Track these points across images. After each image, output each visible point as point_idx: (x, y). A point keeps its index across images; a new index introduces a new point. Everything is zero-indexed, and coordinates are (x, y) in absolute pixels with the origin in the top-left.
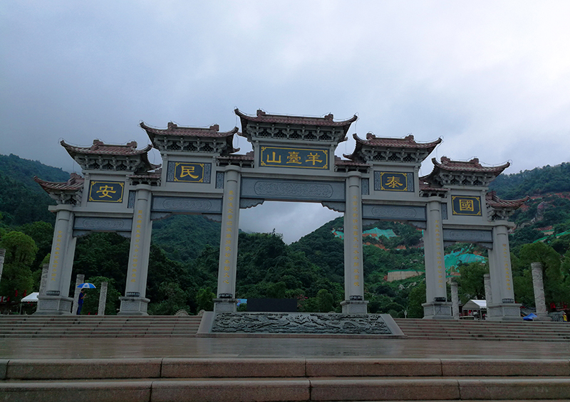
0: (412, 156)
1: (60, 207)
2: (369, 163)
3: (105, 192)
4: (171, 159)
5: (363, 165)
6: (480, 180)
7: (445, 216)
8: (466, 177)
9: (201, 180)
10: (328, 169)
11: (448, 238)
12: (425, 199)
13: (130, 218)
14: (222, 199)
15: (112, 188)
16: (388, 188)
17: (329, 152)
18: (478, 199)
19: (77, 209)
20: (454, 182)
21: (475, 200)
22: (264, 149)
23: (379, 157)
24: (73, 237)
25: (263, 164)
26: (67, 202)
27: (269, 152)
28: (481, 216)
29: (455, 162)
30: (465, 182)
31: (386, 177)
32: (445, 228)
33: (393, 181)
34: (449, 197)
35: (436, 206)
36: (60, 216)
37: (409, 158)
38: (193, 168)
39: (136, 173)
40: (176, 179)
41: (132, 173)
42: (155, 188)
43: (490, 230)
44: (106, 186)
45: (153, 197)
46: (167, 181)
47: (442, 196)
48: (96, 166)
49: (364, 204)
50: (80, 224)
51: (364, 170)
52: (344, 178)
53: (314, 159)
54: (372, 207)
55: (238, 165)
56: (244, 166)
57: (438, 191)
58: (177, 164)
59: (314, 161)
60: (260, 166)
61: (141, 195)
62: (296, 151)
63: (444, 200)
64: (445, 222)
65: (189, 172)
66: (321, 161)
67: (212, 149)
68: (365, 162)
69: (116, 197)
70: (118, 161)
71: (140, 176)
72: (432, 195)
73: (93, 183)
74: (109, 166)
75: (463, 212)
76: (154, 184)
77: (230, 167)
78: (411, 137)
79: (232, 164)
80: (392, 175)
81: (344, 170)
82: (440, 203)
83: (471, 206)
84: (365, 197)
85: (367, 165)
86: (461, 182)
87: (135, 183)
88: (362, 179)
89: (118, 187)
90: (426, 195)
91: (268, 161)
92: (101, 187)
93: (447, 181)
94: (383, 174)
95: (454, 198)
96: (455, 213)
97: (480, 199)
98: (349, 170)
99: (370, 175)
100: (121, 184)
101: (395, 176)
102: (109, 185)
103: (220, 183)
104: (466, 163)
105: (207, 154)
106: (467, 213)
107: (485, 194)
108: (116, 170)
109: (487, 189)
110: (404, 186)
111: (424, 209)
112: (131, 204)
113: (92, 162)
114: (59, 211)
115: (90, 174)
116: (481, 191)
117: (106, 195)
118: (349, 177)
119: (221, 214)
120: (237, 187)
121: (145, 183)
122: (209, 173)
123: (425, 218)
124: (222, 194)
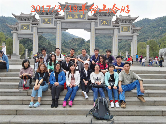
0: (110, 15)
1: (14, 32)
2: (98, 17)
4: (42, 17)
5: (96, 18)
6: (130, 21)
7: (119, 32)
9: (50, 23)
10: (86, 19)
11: (119, 38)
12: (113, 28)
13: (32, 34)
14: (56, 29)
16: (103, 25)
17: (86, 14)
18: (129, 27)
19: (18, 32)
20: (122, 22)
21: (128, 28)
22: (67, 14)
23: (100, 15)
24: (18, 39)
25: (67, 18)
26: (15, 30)
27: (69, 15)
28: (130, 32)
29: (123, 16)
30: (126, 22)
32: (119, 36)
33: (104, 23)
34: (121, 27)
35: (116, 30)
36: (14, 34)
39: (33, 22)
40: (44, 23)
41: (31, 22)
42: (38, 26)
43: (132, 36)
44: (25, 26)
45: (38, 28)
46: (41, 24)
48: (22, 20)
49: (96, 29)
50: (20, 36)
52: (90, 22)
53: (82, 16)
54: (98, 30)
55: (60, 19)
56: (62, 19)
57: (117, 25)
58: (44, 19)
59: (82, 17)
60: (66, 19)
61: (34, 28)
62: (76, 14)
63: (119, 28)
64: (119, 34)
65: (47, 21)
66: (84, 17)
67: (52, 14)
69: (28, 29)
70: (27, 18)
71: (33, 23)
72: (116, 26)
73: (22, 25)
74: (25, 20)
75: (124, 31)
76: (38, 25)
77: (58, 19)
79: (59, 18)
80: (104, 21)
81: (90, 19)
84: (96, 27)
85: (97, 18)
86: (124, 22)
87: (33, 24)
88: (95, 22)
89: (28, 26)
90: (113, 26)
91: (69, 17)
92: (24, 26)
93: (120, 22)
94: (101, 20)
95: (122, 27)
96: (122, 31)
98: (92, 19)
99: (98, 21)
100: (29, 25)
101: (105, 21)
102: (26, 25)
103: (55, 24)
104: (127, 16)
105: (52, 16)
106: (125, 31)
107: (131, 26)
108: (27, 21)
109: (132, 24)
110: (108, 24)
111: (113, 30)
112: (32, 30)
113: (21, 19)
114: (14, 33)
115: (21, 22)
116: (130, 25)
117: (25, 28)
118: (92, 22)
119: (56, 33)
120: (60, 25)
121: (35, 24)
122: (52, 21)
123: (113, 33)
124: (56, 27)
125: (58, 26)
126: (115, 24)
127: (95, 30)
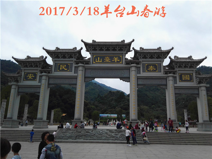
0: (160, 56)
1: (12, 83)
2: (141, 60)
3: (30, 76)
4: (56, 62)
5: (137, 61)
6: (192, 65)
7: (175, 82)
8: (186, 64)
9: (68, 71)
10: (122, 64)
11: (177, 92)
12: (166, 75)
13: (39, 87)
14: (77, 78)
15: (33, 75)
16: (149, 71)
17: (122, 57)
19: (19, 84)
20: (180, 67)
21: (190, 75)
22: (94, 56)
23: (145, 57)
25: (94, 62)
26: (15, 81)
27: (97, 57)
28: (193, 82)
29: (180, 58)
30: (185, 67)
31: (148, 66)
32: (176, 88)
33: (151, 68)
34: (178, 74)
35: (171, 78)
36: (13, 87)
37: (158, 57)
38: (65, 65)
39: (42, 69)
40: (58, 70)
41: (40, 68)
42: (49, 75)
43: (198, 88)
45: (49, 78)
46: (54, 71)
47: (174, 73)
48: (27, 66)
50: (20, 90)
51: (138, 63)
52: (129, 67)
54: (142, 80)
55: (83, 63)
57: (172, 71)
61: (44, 78)
62: (108, 56)
63: (175, 75)
64: (175, 85)
66: (119, 60)
67: (72, 57)
68: (139, 60)
69: (34, 79)
70: (35, 64)
72: (169, 73)
73: (26, 73)
74: (32, 66)
75: (184, 80)
76: (49, 73)
77: (80, 64)
78: (160, 48)
80: (151, 65)
81: (129, 64)
82: (173, 76)
83: (188, 78)
84: (138, 75)
85: (139, 61)
86: (183, 67)
87: (42, 73)
88: (137, 67)
89: (35, 75)
90: (166, 73)
91: (96, 61)
92: (28, 75)
93: (176, 67)
94: (146, 65)
95: (180, 74)
96: (180, 81)
97: (193, 74)
98: (131, 64)
99: (141, 66)
100: (36, 73)
101: (152, 65)
102: (32, 74)
103: (76, 72)
104: (186, 58)
105: (71, 59)
106: (186, 81)
107: (195, 72)
108: (34, 67)
109: (196, 69)
110: (156, 70)
111: (165, 80)
112: (40, 81)
113: (25, 65)
114: (12, 85)
115: (24, 70)
116: (193, 70)
117: (30, 78)
118: (131, 67)
119: (76, 84)
120: (83, 73)
121: (45, 72)
122: (72, 67)
123: (166, 83)
124: (77, 76)
125: (80, 74)
126: (169, 70)
127: (137, 79)
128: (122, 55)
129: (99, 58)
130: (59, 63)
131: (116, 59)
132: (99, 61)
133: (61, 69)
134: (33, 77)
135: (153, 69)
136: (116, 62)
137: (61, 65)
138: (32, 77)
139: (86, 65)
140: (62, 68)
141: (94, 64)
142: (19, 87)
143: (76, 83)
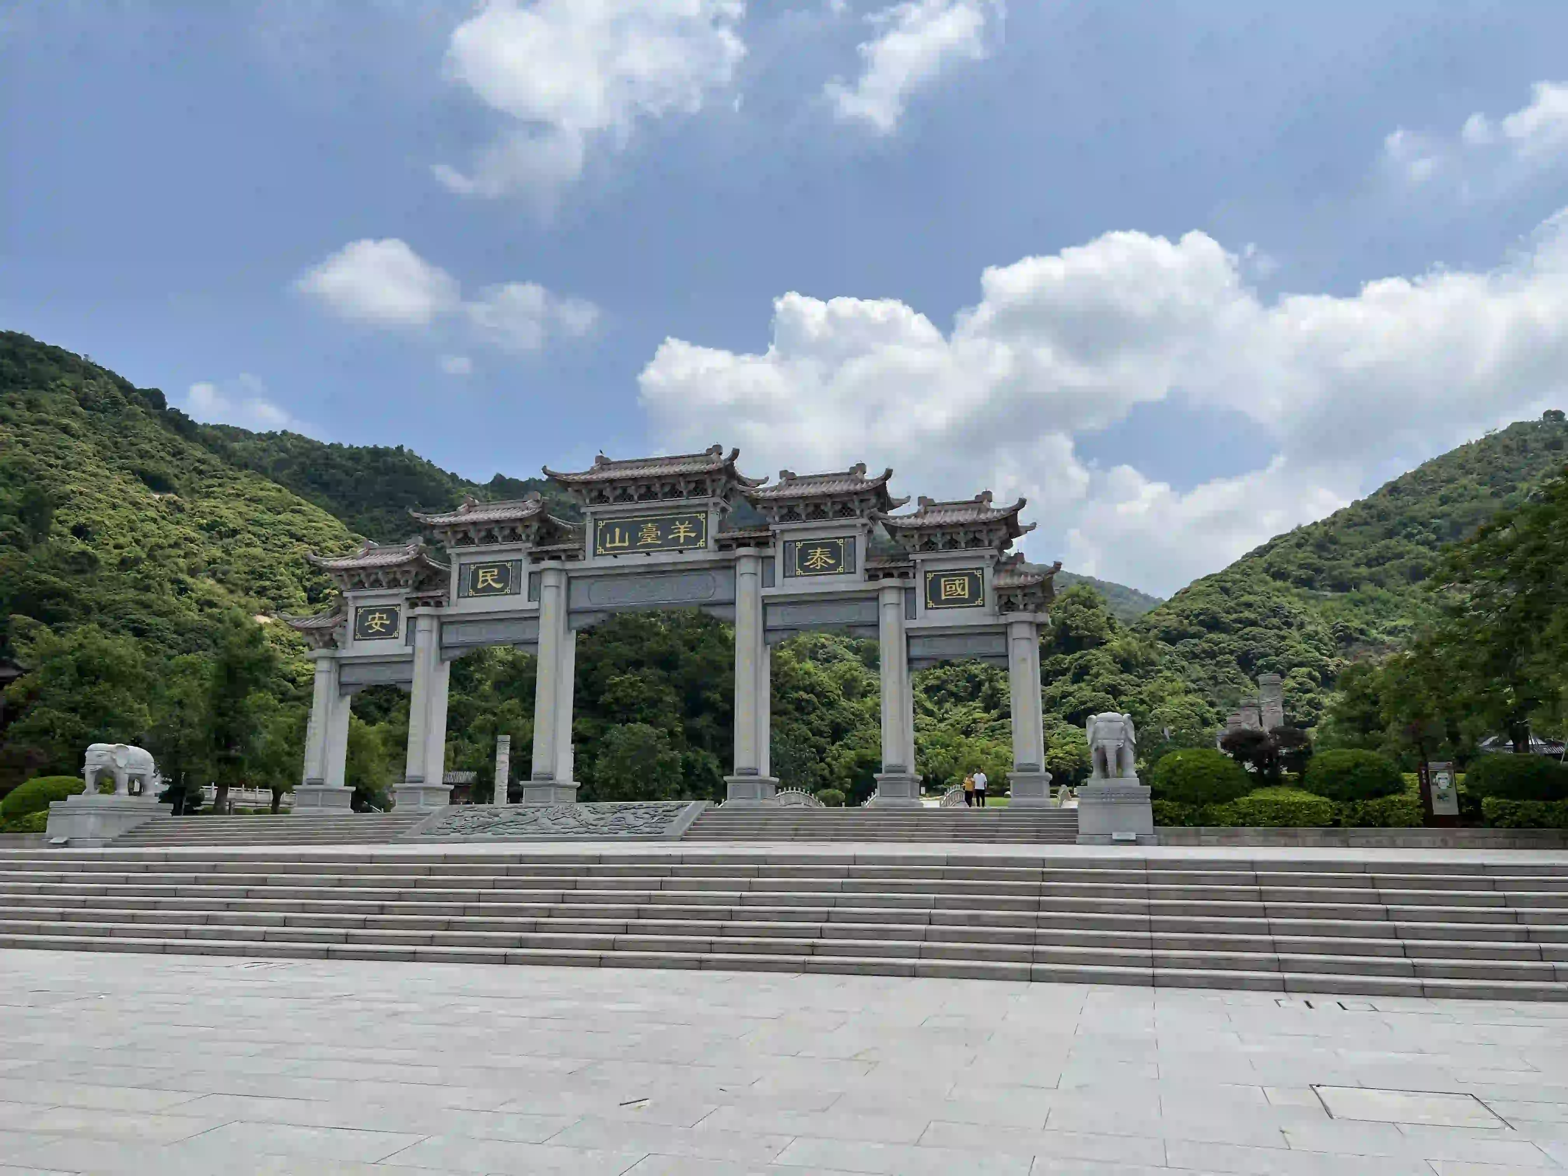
2: (775, 528)
3: (376, 623)
4: (464, 560)
7: (911, 613)
9: (507, 590)
10: (706, 547)
12: (873, 585)
13: (408, 661)
14: (537, 618)
15: (385, 616)
16: (810, 571)
17: (706, 518)
18: (977, 573)
19: (343, 653)
20: (929, 546)
21: (973, 577)
22: (601, 524)
23: (790, 515)
25: (600, 550)
26: (325, 645)
28: (982, 605)
29: (943, 504)
30: (953, 544)
31: (808, 547)
32: (911, 636)
33: (818, 556)
34: (920, 576)
35: (893, 597)
36: (321, 665)
37: (844, 511)
38: (496, 570)
40: (471, 592)
41: (409, 590)
42: (441, 611)
43: (1003, 632)
45: (442, 625)
46: (459, 597)
47: (904, 575)
48: (360, 585)
49: (767, 604)
50: (350, 676)
51: (762, 543)
52: (730, 560)
54: (782, 608)
55: (558, 558)
56: (569, 557)
57: (896, 567)
58: (475, 567)
59: (682, 535)
60: (595, 554)
61: (422, 624)
62: (652, 521)
63: (910, 583)
64: (911, 624)
65: (489, 578)
67: (518, 538)
68: (768, 527)
69: (389, 631)
71: (420, 595)
72: (886, 576)
73: (360, 611)
74: (377, 584)
75: (947, 601)
76: (439, 604)
77: (548, 563)
78: (862, 465)
79: (550, 559)
80: (815, 546)
81: (731, 547)
82: (901, 589)
83: (963, 589)
84: (768, 591)
85: (768, 533)
86: (941, 546)
87: (414, 606)
88: (762, 558)
89: (392, 614)
90: (874, 577)
92: (370, 617)
93: (913, 547)
94: (799, 545)
95: (929, 576)
96: (931, 604)
97: (984, 574)
98: (739, 546)
99: (777, 550)
100: (397, 609)
101: (823, 545)
102: (381, 612)
103: (534, 593)
104: (965, 503)
105: (513, 545)
106: (956, 602)
107: (991, 562)
108: (387, 587)
110: (838, 564)
111: (873, 603)
112: (410, 639)
113: (356, 580)
114: (317, 658)
115: (355, 598)
116: (983, 558)
117: (378, 628)
118: (738, 559)
119: (537, 643)
120: (559, 595)
121: (426, 604)
122: (519, 577)
123: (876, 620)
124: (537, 610)
125: (551, 602)
127: (765, 606)
128: (706, 513)
129: (617, 530)
130: (474, 564)
131: (682, 531)
132: (617, 544)
133: (480, 586)
134: (388, 622)
135: (825, 562)
136: (682, 540)
137: (481, 572)
138: (382, 625)
139: (569, 565)
140: (484, 581)
141: (601, 555)
142: (341, 665)
143: (534, 636)
